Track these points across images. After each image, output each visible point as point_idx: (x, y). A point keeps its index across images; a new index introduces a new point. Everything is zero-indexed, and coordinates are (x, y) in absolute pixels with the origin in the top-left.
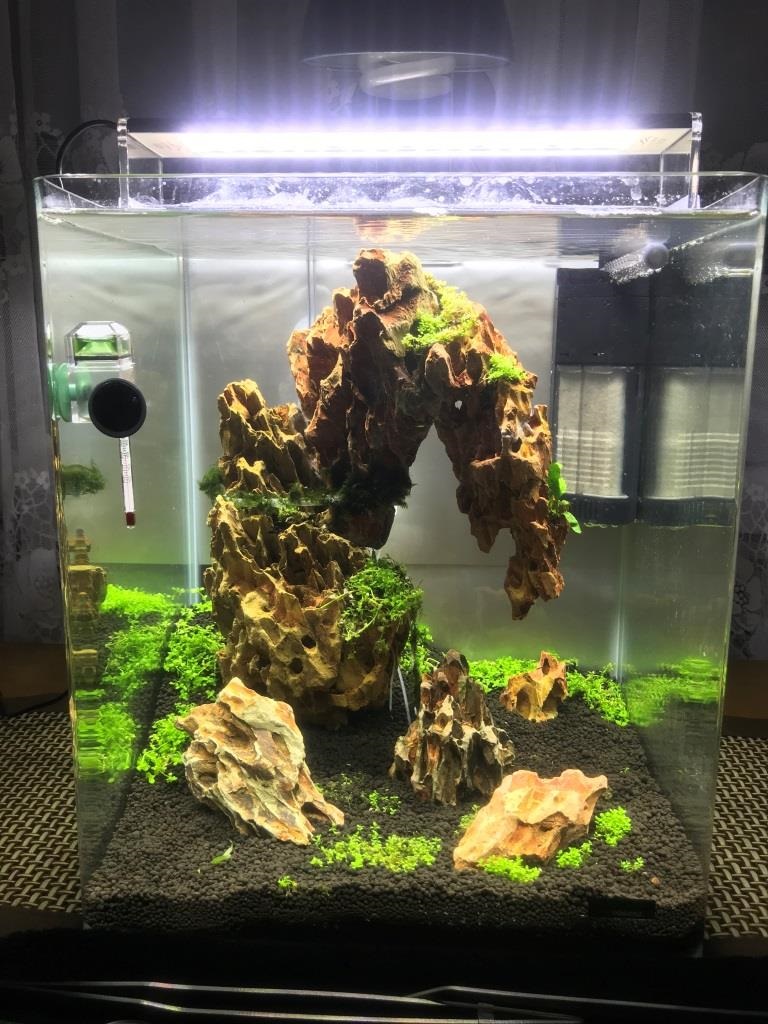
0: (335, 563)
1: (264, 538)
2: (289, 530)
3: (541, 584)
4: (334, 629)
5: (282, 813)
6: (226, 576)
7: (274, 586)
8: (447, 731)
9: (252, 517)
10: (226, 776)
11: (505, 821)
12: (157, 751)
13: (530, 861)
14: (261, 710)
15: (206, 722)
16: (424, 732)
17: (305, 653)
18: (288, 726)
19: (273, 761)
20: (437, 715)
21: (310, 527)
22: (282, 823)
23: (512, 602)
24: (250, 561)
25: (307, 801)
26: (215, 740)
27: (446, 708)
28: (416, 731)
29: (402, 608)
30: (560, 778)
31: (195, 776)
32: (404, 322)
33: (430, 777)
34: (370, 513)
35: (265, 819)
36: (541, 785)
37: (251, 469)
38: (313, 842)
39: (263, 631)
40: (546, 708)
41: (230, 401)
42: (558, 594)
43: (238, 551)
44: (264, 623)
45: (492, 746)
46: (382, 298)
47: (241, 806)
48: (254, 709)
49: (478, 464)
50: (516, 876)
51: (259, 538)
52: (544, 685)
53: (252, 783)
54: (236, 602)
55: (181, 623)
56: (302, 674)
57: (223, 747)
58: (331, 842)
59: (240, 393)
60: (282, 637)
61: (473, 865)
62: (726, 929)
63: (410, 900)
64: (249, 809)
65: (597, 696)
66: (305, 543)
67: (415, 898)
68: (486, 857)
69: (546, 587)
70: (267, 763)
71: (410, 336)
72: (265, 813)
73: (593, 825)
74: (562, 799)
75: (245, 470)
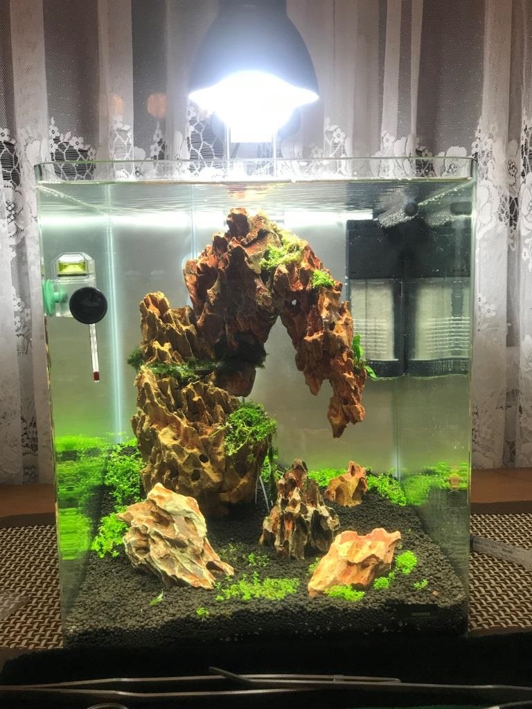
0: (219, 406)
1: (172, 393)
2: (189, 386)
3: (351, 413)
4: (220, 449)
5: (194, 569)
6: (147, 418)
7: (180, 423)
8: (297, 510)
9: (164, 379)
10: (155, 548)
11: (339, 563)
12: (105, 538)
13: (357, 587)
14: (177, 503)
15: (139, 514)
16: (282, 512)
17: (201, 466)
18: (195, 513)
19: (187, 535)
20: (290, 500)
21: (202, 384)
22: (194, 575)
23: (332, 425)
24: (164, 408)
25: (209, 560)
26: (146, 525)
27: (296, 495)
28: (276, 512)
29: (264, 433)
30: (372, 534)
31: (134, 550)
32: (259, 252)
33: (287, 542)
34: (241, 374)
35: (182, 574)
36: (360, 539)
37: (162, 348)
38: (215, 587)
39: (173, 453)
40: (354, 498)
41: (148, 305)
42: (362, 419)
43: (156, 401)
44: (174, 447)
45: (326, 518)
46: (245, 237)
47: (166, 566)
48: (172, 502)
49: (308, 338)
50: (349, 597)
51: (169, 392)
52: (352, 483)
53: (173, 551)
54: (154, 435)
55: (114, 454)
56: (199, 480)
57: (153, 529)
58: (228, 586)
59: (154, 301)
60: (187, 456)
61: (321, 593)
62: (480, 625)
63: (283, 617)
64: (172, 568)
65: (386, 489)
66: (199, 395)
67: (286, 615)
68: (330, 586)
69: (354, 414)
70: (183, 537)
71: (264, 260)
72: (183, 570)
73: (394, 564)
74: (374, 547)
75: (158, 349)
